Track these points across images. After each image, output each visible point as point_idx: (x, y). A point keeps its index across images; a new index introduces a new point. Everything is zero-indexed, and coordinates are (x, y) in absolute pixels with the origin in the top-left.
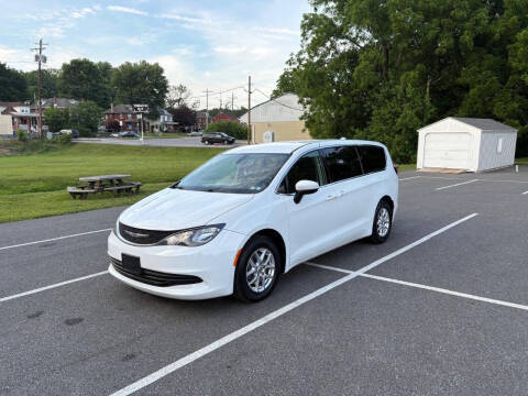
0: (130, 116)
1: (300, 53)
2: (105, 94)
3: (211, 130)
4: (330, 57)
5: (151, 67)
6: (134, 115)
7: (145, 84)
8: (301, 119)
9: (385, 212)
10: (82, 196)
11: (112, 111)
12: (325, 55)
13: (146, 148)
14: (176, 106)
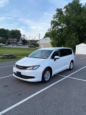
0: (13, 41)
1: (50, 29)
2: (7, 36)
3: (30, 45)
4: (57, 30)
5: (18, 31)
6: (14, 41)
7: (16, 34)
8: (50, 43)
9: (72, 63)
10: (4, 58)
11: (9, 40)
12: (56, 29)
13: (17, 48)
14: (23, 39)
